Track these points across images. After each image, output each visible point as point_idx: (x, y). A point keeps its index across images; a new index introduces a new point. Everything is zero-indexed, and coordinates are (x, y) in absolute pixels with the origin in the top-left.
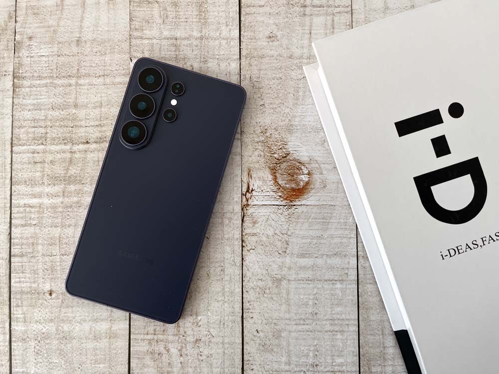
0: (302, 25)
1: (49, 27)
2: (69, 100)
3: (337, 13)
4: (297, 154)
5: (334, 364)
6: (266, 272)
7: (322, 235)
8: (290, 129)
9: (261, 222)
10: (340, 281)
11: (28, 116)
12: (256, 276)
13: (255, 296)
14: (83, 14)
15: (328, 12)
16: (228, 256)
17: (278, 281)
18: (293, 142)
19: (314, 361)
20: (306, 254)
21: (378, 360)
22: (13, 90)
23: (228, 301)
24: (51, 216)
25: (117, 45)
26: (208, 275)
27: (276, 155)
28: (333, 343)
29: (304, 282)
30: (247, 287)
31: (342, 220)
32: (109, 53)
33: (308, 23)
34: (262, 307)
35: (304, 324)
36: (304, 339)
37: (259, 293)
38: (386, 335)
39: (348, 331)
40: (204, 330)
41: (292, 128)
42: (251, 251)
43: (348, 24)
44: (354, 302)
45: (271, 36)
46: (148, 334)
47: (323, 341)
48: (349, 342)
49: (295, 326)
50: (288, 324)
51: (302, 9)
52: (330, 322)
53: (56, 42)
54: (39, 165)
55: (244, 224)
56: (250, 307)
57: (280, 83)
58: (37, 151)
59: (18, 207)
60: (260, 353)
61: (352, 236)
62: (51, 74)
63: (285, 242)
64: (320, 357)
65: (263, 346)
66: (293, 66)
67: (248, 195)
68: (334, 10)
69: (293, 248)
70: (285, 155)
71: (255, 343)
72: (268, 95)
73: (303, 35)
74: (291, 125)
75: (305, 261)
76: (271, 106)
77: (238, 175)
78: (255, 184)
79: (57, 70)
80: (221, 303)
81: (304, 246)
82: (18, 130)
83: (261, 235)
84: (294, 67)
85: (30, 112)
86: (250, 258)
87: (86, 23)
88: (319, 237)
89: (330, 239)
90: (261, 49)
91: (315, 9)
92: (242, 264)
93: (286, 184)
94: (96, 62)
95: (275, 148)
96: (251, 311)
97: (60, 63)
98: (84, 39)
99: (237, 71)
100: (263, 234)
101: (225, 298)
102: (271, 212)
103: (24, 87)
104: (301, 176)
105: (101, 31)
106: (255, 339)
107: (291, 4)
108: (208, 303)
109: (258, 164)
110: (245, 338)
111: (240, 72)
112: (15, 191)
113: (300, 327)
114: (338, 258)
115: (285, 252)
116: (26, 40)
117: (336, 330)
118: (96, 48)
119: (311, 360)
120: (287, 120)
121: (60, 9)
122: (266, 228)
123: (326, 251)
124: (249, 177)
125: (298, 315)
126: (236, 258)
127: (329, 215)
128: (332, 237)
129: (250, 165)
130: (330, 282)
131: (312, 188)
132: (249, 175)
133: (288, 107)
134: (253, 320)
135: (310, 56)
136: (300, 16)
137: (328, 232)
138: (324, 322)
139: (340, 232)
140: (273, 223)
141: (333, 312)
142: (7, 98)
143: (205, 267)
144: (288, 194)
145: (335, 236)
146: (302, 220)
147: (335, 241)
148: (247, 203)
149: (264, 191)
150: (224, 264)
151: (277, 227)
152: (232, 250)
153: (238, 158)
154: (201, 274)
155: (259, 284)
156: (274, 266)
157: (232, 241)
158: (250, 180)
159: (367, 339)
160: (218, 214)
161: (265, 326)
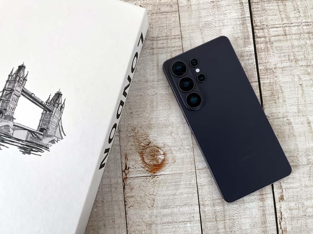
0: (152, 61)
3: (173, 51)
4: (156, 142)
6: (142, 220)
7: (176, 193)
8: (150, 126)
9: (136, 188)
10: (189, 221)
12: (135, 223)
15: (168, 51)
16: (116, 212)
17: (150, 225)
18: (153, 134)
20: (167, 206)
26: (105, 225)
27: (142, 144)
29: (166, 224)
30: (130, 231)
31: (187, 182)
33: (156, 59)
41: (151, 126)
42: (131, 207)
51: (151, 51)
55: (125, 190)
57: (141, 99)
61: (195, 192)
63: (152, 200)
66: (149, 87)
67: (126, 171)
68: (172, 49)
69: (157, 203)
70: (148, 144)
72: (134, 107)
73: (153, 67)
74: (150, 124)
75: (166, 211)
76: (137, 113)
77: (119, 159)
78: (130, 164)
81: (164, 201)
86: (131, 212)
88: (174, 194)
89: (180, 195)
91: (159, 50)
92: (126, 216)
93: (150, 162)
95: (142, 139)
100: (138, 196)
102: (142, 181)
104: (160, 156)
107: (144, 48)
109: (131, 151)
114: (187, 206)
115: (153, 206)
120: (148, 121)
122: (140, 192)
123: (179, 203)
124: (126, 160)
126: (122, 213)
127: (179, 179)
129: (126, 152)
130: (183, 223)
131: (166, 163)
132: (126, 158)
133: (147, 113)
135: (159, 80)
136: (150, 55)
137: (179, 191)
139: (186, 190)
140: (144, 188)
143: (102, 220)
144: (152, 168)
145: (183, 193)
146: (162, 185)
147: (184, 196)
148: (126, 177)
149: (137, 168)
150: (114, 217)
151: (146, 191)
152: (119, 208)
153: (118, 148)
154: (100, 225)
155: (137, 228)
156: (147, 216)
157: (118, 202)
158: (127, 161)
160: (108, 185)
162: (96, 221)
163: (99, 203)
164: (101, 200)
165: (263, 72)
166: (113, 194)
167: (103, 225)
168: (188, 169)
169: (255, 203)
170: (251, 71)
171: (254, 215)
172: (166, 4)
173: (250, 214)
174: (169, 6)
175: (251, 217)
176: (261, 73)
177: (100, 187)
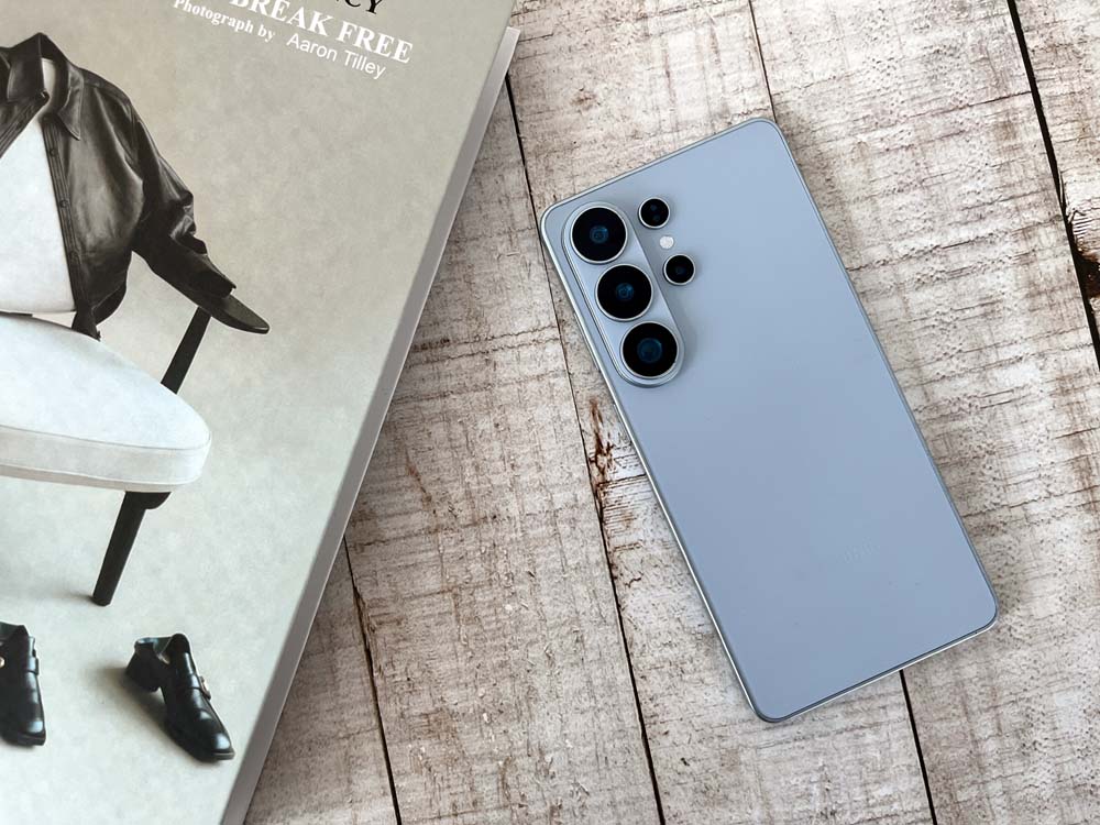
0: (647, 60)
3: (718, 16)
5: (871, 802)
6: (678, 624)
9: (642, 515)
12: (656, 638)
13: (662, 684)
15: (698, 18)
16: (584, 606)
17: (708, 640)
19: (825, 805)
21: (967, 774)
23: (607, 708)
26: (550, 658)
28: (859, 756)
30: (640, 666)
33: (657, 53)
34: (684, 704)
35: (786, 726)
36: (793, 758)
37: (671, 676)
38: (973, 714)
39: (889, 722)
40: (564, 782)
42: (635, 584)
43: (747, 36)
45: (582, 97)
46: (440, 818)
47: (836, 756)
48: (895, 747)
49: (766, 732)
50: (750, 733)
51: (639, 25)
52: (843, 708)
55: (606, 527)
56: (658, 710)
60: (700, 811)
64: (837, 792)
65: (704, 793)
66: (645, 155)
67: (603, 460)
68: (710, 11)
71: (684, 789)
73: (652, 83)
77: (569, 420)
78: (612, 432)
80: (590, 715)
83: (649, 544)
84: (647, 156)
86: (635, 600)
90: (566, 130)
91: (668, 18)
92: (620, 617)
96: (660, 717)
99: (522, 190)
100: (654, 541)
101: (596, 701)
106: (682, 781)
107: (613, 19)
108: (561, 720)
110: (659, 783)
111: (530, 191)
113: (778, 734)
117: (860, 724)
119: (818, 804)
122: (658, 526)
124: (596, 424)
126: (604, 607)
129: (592, 393)
132: (596, 415)
134: (670, 738)
135: (677, 124)
136: (638, 41)
138: (831, 712)
143: (537, 641)
148: (604, 478)
150: (580, 626)
152: (591, 591)
153: (562, 382)
154: (533, 659)
155: (666, 655)
156: (694, 608)
157: (588, 572)
158: (600, 425)
159: (933, 732)
160: (543, 515)
161: (699, 745)
162: (516, 647)
163: (521, 582)
164: (527, 569)
165: (1044, 58)
166: (568, 546)
167: (546, 659)
169: (1067, 519)
170: (1004, 58)
171: (1071, 563)
173: (1054, 560)
175: (1060, 574)
176: (1035, 60)
177: (519, 525)
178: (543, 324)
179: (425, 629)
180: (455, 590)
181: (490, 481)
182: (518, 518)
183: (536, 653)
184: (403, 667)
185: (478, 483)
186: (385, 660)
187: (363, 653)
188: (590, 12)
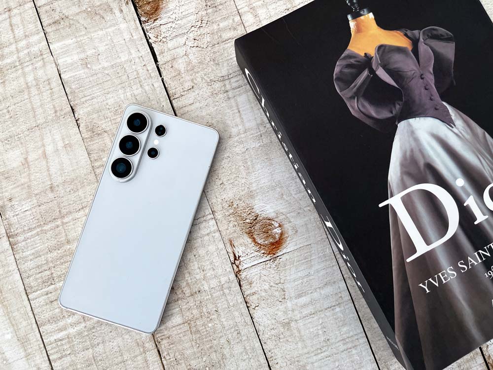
0: (231, 107)
1: (22, 185)
2: (61, 239)
4: (265, 213)
6: (275, 321)
7: (309, 273)
8: (251, 195)
9: (255, 281)
10: (337, 305)
11: (32, 265)
12: (267, 327)
13: (273, 344)
14: (47, 164)
15: (247, 89)
16: (238, 320)
17: (287, 325)
18: (258, 204)
20: (303, 293)
22: (12, 248)
23: (253, 357)
24: (80, 342)
25: (85, 179)
26: (229, 342)
27: (247, 221)
28: (351, 359)
29: (309, 317)
30: (263, 339)
31: (321, 254)
32: (80, 188)
33: (234, 104)
34: (282, 351)
35: (322, 353)
36: (327, 365)
37: (276, 341)
39: (360, 344)
42: (257, 308)
44: (355, 318)
47: (343, 361)
48: (364, 353)
49: (315, 357)
50: (309, 358)
51: (225, 95)
52: (342, 342)
53: (34, 195)
54: (55, 303)
55: (242, 288)
56: (273, 355)
57: (230, 161)
58: (50, 291)
59: (50, 344)
61: (334, 264)
62: (39, 223)
63: (281, 290)
67: (238, 263)
69: (289, 293)
70: (255, 218)
72: (224, 174)
73: (234, 116)
74: (251, 192)
75: (303, 300)
76: (229, 182)
77: (222, 249)
78: (239, 251)
79: (42, 218)
80: (247, 361)
81: (298, 287)
82: (28, 280)
84: (236, 144)
85: (32, 262)
86: (257, 314)
87: (53, 170)
88: (308, 275)
89: (317, 274)
91: (236, 91)
92: (253, 322)
93: (264, 241)
94: (73, 199)
95: (245, 214)
96: (274, 358)
97: (43, 212)
98: (56, 184)
100: (261, 290)
101: (249, 355)
102: (261, 270)
103: (19, 243)
104: (274, 230)
105: (68, 172)
107: (215, 94)
108: (237, 365)
109: (236, 233)
112: (43, 332)
113: (319, 356)
114: (329, 286)
115: (285, 298)
116: (7, 203)
117: (349, 347)
118: (69, 187)
120: (246, 189)
121: (27, 166)
122: (262, 284)
123: (317, 284)
124: (232, 247)
125: (314, 347)
126: (246, 319)
127: (309, 254)
128: (318, 271)
129: (230, 237)
130: (330, 309)
131: (286, 237)
132: (232, 245)
133: (243, 178)
134: (279, 365)
135: (246, 130)
136: (226, 101)
137: (313, 268)
138: (338, 345)
139: (322, 265)
140: (266, 278)
141: (342, 333)
142: (8, 257)
143: (223, 336)
144: (269, 249)
145: (320, 269)
146: (289, 266)
147: (321, 274)
148: (239, 269)
149: (249, 254)
150: (238, 328)
151: (270, 280)
152: (240, 313)
153: (217, 235)
154: (222, 343)
155: (272, 333)
156: (280, 313)
157: (238, 306)
158: (234, 249)
159: (377, 345)
160: (217, 287)
161: (291, 366)
162: (215, 340)
163: (213, 314)
164: (215, 309)
166: (229, 298)
167: (227, 342)
168: (317, 236)
172: (228, 28)
174: (232, 30)
177: (209, 293)
178: (207, 214)
179: (179, 339)
180: (188, 322)
181: (195, 278)
182: (208, 290)
183: (223, 341)
184: (173, 355)
185: (191, 279)
186: (166, 353)
187: (157, 352)
188: (206, 93)
